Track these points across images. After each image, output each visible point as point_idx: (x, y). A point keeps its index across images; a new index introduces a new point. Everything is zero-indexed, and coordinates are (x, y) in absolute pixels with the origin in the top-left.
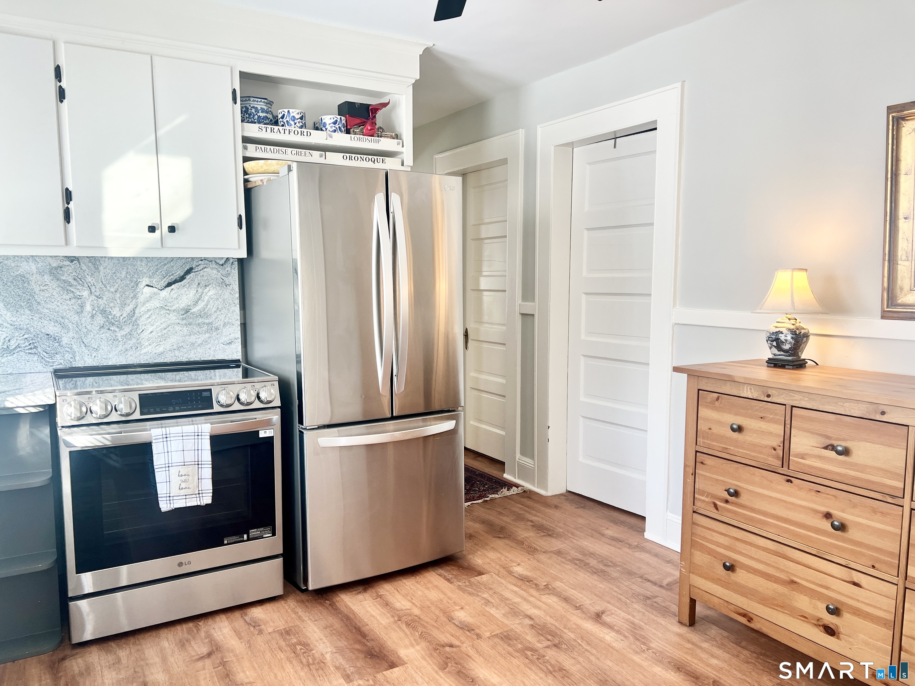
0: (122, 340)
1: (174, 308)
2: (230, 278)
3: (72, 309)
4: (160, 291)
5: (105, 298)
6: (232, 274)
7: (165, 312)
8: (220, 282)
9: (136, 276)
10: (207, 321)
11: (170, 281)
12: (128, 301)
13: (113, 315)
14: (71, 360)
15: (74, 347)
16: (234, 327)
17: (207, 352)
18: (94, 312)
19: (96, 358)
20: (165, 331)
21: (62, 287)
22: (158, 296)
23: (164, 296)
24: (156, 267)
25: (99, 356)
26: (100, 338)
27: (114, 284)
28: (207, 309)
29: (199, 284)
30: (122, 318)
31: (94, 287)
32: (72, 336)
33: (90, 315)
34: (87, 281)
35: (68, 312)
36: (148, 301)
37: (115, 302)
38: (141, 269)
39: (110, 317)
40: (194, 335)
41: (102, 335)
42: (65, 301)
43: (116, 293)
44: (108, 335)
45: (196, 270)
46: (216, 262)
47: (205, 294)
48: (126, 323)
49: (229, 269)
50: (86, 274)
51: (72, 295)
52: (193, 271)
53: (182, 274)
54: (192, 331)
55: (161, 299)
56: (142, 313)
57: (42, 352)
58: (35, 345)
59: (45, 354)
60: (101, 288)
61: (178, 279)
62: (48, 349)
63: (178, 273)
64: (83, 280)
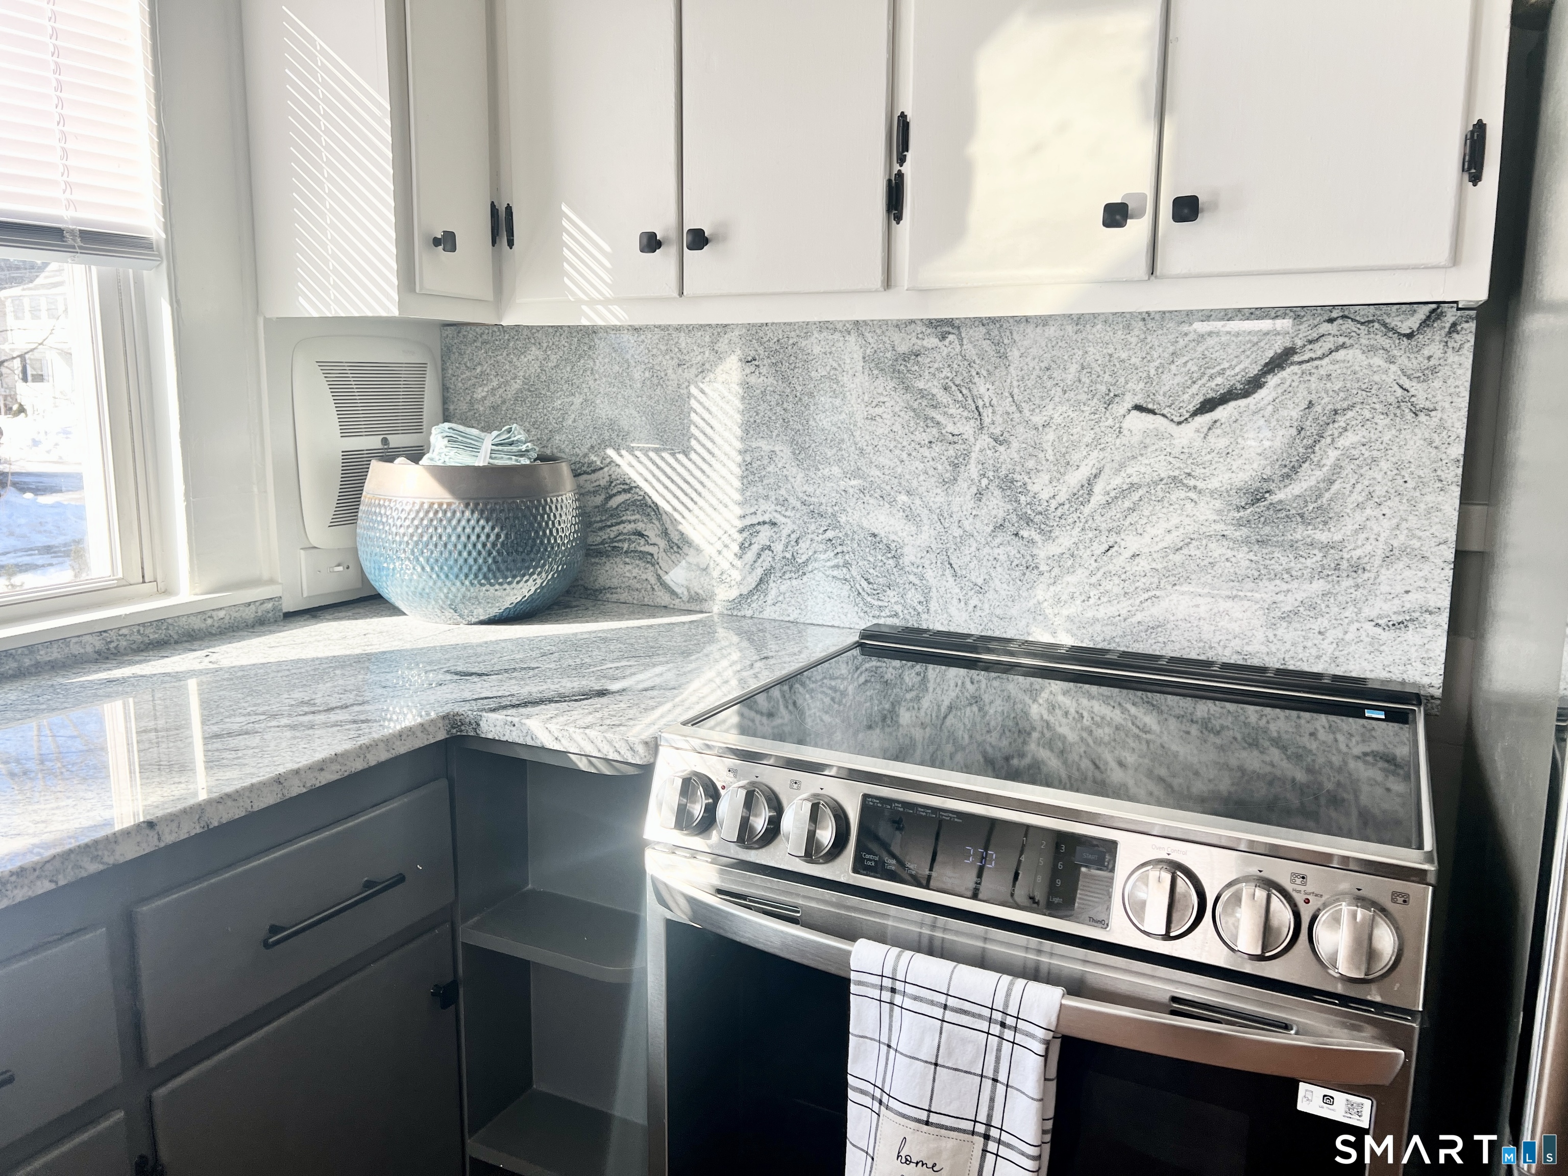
0: (1048, 568)
1: (1214, 483)
2: (1437, 384)
3: (931, 472)
4: (1174, 426)
5: (1015, 445)
6: (1444, 371)
7: (1183, 494)
8: (1392, 399)
9: (1107, 377)
10: (1323, 537)
11: (1211, 395)
12: (1075, 457)
13: (1031, 494)
14: (920, 608)
15: (929, 574)
16: (1426, 567)
17: (1309, 644)
18: (985, 482)
19: (978, 613)
20: (1178, 558)
21: (914, 410)
22: (1167, 442)
23: (1185, 442)
24: (1171, 349)
25: (986, 606)
26: (991, 558)
27: (1044, 403)
28: (1327, 495)
29: (1311, 404)
30: (1054, 504)
31: (990, 410)
32: (927, 544)
33: (974, 490)
34: (975, 392)
35: (922, 478)
36: (1134, 457)
37: (1041, 455)
38: (1124, 356)
39: (1023, 499)
40: (1270, 580)
41: (997, 551)
42: (917, 447)
43: (1047, 430)
44: (1014, 552)
45: (1306, 357)
46: (1385, 325)
47: (1329, 440)
48: (1063, 521)
49: (1435, 349)
50: (974, 374)
51: (935, 431)
52: (1296, 358)
53: (1254, 370)
54: (1266, 567)
55: (1176, 451)
56: (1113, 494)
57: (859, 578)
58: (847, 557)
59: (864, 584)
60: (1008, 413)
61: (1239, 386)
62: (871, 571)
63: (1242, 366)
64: (965, 391)
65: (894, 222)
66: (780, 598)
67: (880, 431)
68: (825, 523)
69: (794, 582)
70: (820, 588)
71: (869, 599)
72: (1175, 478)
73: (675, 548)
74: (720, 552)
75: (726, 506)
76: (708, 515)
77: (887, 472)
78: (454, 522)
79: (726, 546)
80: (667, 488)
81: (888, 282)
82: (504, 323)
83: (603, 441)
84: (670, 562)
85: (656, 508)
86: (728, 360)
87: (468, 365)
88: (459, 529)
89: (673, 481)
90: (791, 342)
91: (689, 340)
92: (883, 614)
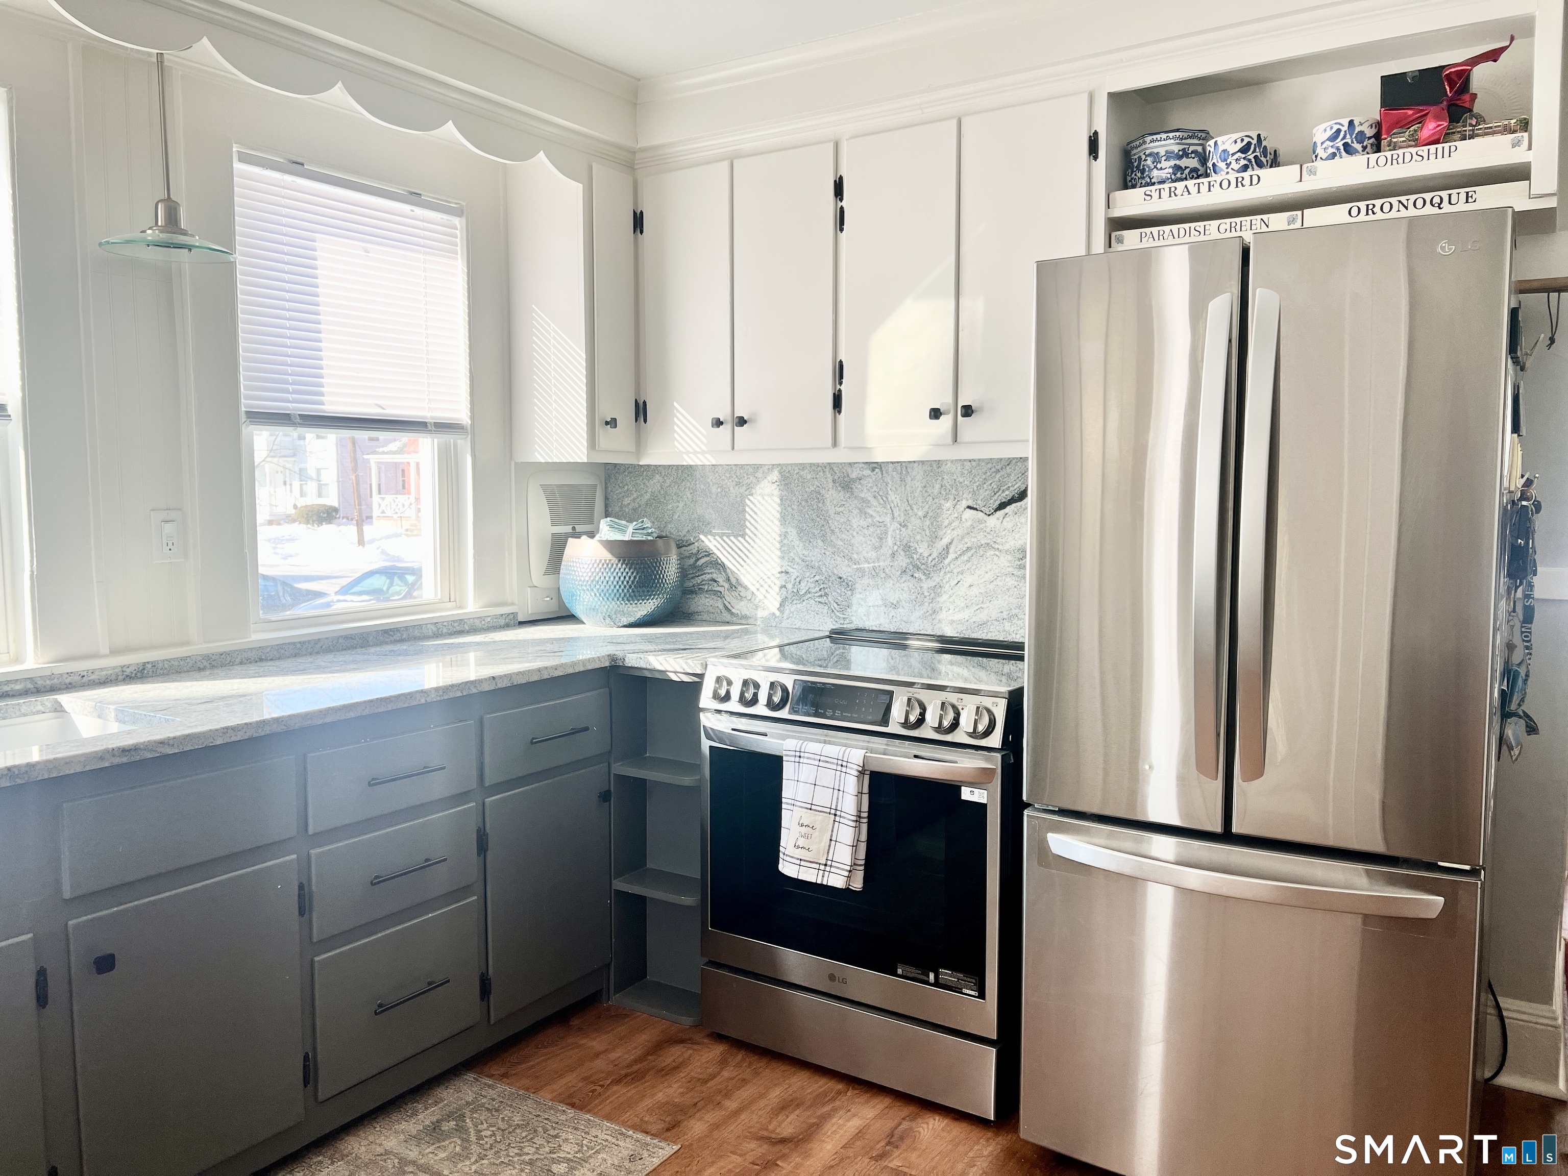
0: (929, 594)
1: (1007, 547)
3: (869, 542)
4: (986, 516)
5: (910, 527)
7: (992, 552)
9: (953, 491)
11: (1004, 500)
12: (940, 534)
13: (919, 554)
14: (865, 618)
18: (896, 547)
19: (895, 620)
20: (991, 586)
21: (859, 509)
22: (984, 525)
23: (992, 525)
24: (984, 477)
25: (898, 615)
26: (900, 589)
27: (923, 505)
30: (930, 559)
31: (897, 508)
33: (890, 552)
34: (890, 499)
36: (968, 533)
37: (923, 533)
38: (961, 480)
39: (915, 556)
41: (903, 585)
42: (861, 529)
43: (925, 519)
44: (911, 586)
48: (935, 568)
50: (889, 489)
51: (870, 520)
55: (988, 530)
56: (959, 553)
57: (832, 602)
58: (826, 591)
59: (835, 605)
60: (906, 510)
61: (1017, 496)
62: (839, 598)
63: (1017, 485)
64: (885, 499)
65: (837, 414)
66: (791, 615)
67: (842, 520)
68: (814, 571)
69: (798, 605)
70: (812, 608)
71: (838, 614)
72: (988, 544)
73: (734, 588)
74: (758, 589)
75: (762, 563)
76: (752, 569)
77: (846, 543)
78: (612, 570)
79: (762, 586)
80: (729, 553)
81: (835, 444)
82: (641, 464)
83: (695, 528)
84: (731, 596)
85: (723, 566)
86: (763, 482)
87: (620, 485)
88: (615, 574)
89: (732, 549)
90: (795, 472)
91: (742, 471)
92: (845, 622)
